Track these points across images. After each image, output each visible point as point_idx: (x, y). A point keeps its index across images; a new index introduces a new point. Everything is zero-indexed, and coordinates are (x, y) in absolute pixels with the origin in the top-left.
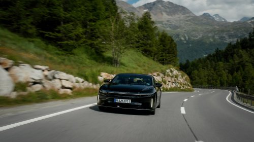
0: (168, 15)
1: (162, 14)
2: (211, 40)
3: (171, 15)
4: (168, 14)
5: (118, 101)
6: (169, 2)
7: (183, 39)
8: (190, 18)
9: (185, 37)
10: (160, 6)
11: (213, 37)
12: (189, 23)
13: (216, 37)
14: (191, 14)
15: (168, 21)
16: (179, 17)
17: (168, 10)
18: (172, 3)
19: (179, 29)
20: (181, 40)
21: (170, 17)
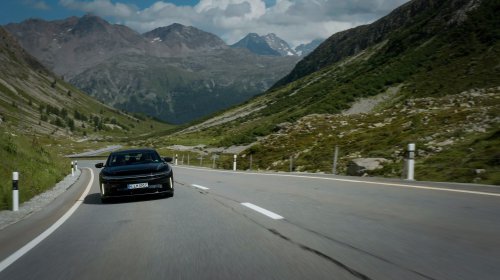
0: (190, 47)
1: (180, 46)
2: (245, 88)
3: (194, 48)
4: (190, 45)
5: (133, 186)
6: (192, 28)
7: (208, 86)
8: (221, 52)
9: (211, 83)
10: (178, 33)
11: (248, 83)
12: (219, 60)
13: (252, 84)
14: (223, 46)
15: (189, 58)
16: (205, 52)
17: (189, 40)
18: (196, 29)
19: (203, 71)
20: (206, 88)
21: (192, 51)
